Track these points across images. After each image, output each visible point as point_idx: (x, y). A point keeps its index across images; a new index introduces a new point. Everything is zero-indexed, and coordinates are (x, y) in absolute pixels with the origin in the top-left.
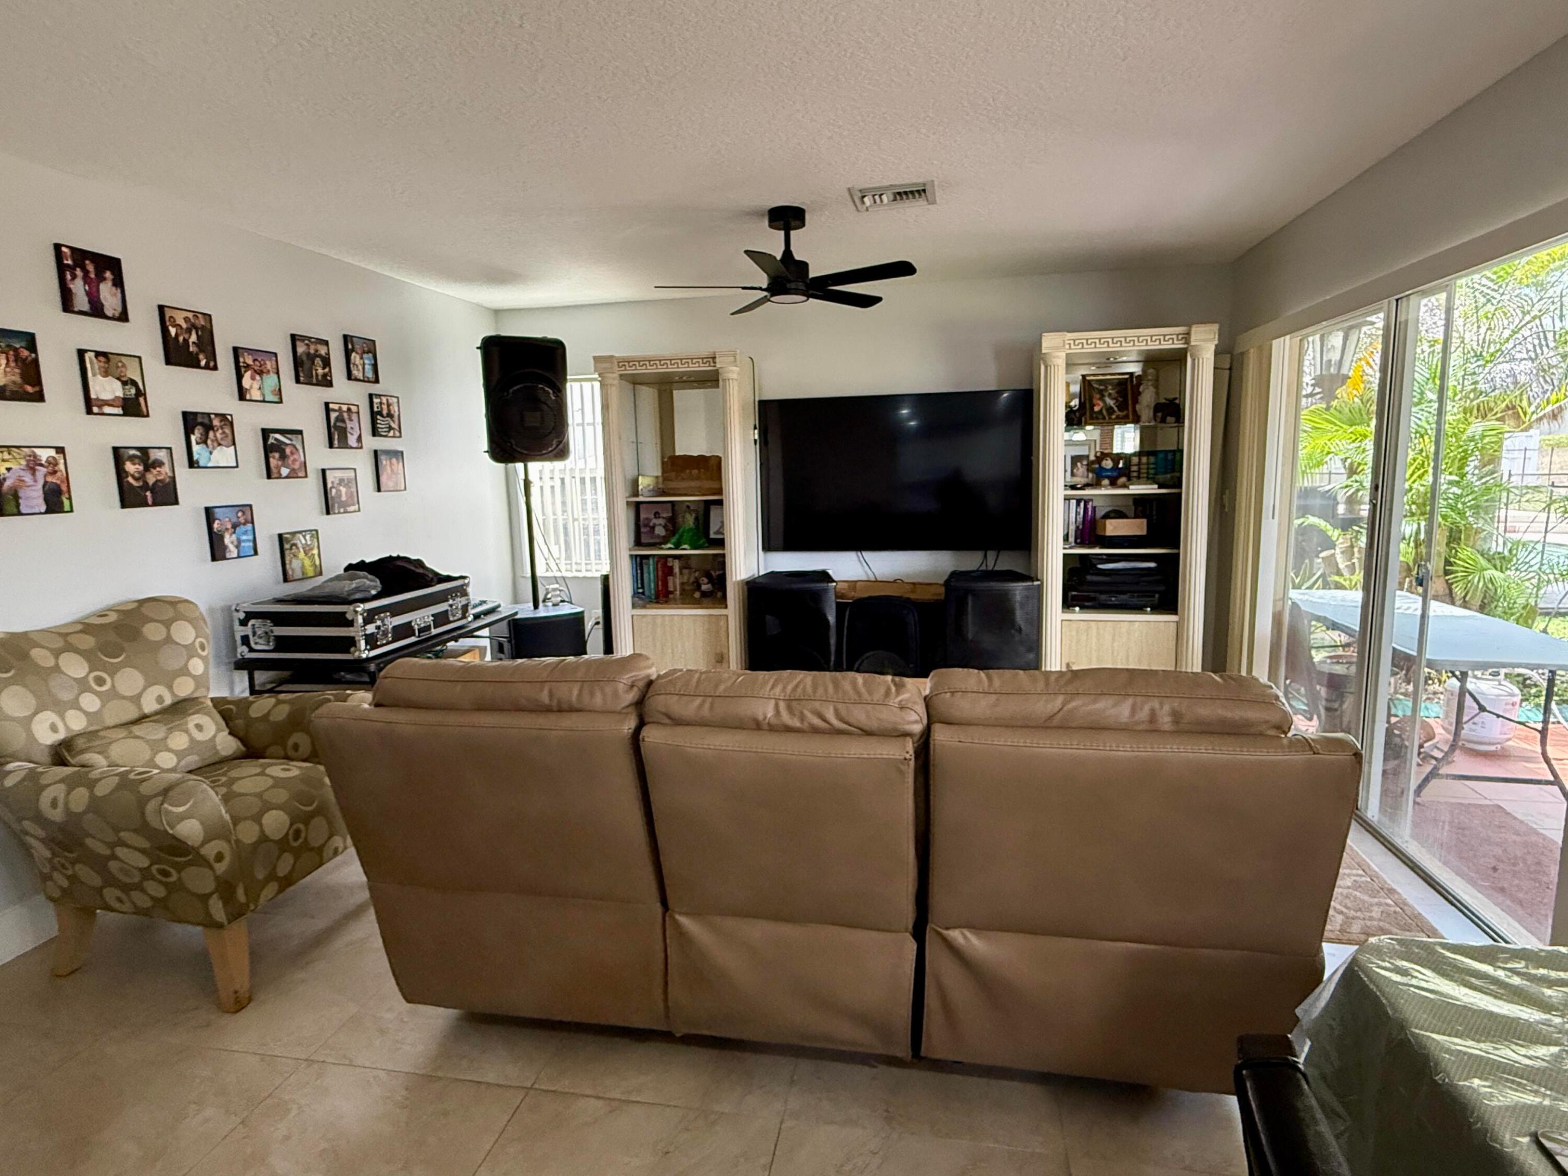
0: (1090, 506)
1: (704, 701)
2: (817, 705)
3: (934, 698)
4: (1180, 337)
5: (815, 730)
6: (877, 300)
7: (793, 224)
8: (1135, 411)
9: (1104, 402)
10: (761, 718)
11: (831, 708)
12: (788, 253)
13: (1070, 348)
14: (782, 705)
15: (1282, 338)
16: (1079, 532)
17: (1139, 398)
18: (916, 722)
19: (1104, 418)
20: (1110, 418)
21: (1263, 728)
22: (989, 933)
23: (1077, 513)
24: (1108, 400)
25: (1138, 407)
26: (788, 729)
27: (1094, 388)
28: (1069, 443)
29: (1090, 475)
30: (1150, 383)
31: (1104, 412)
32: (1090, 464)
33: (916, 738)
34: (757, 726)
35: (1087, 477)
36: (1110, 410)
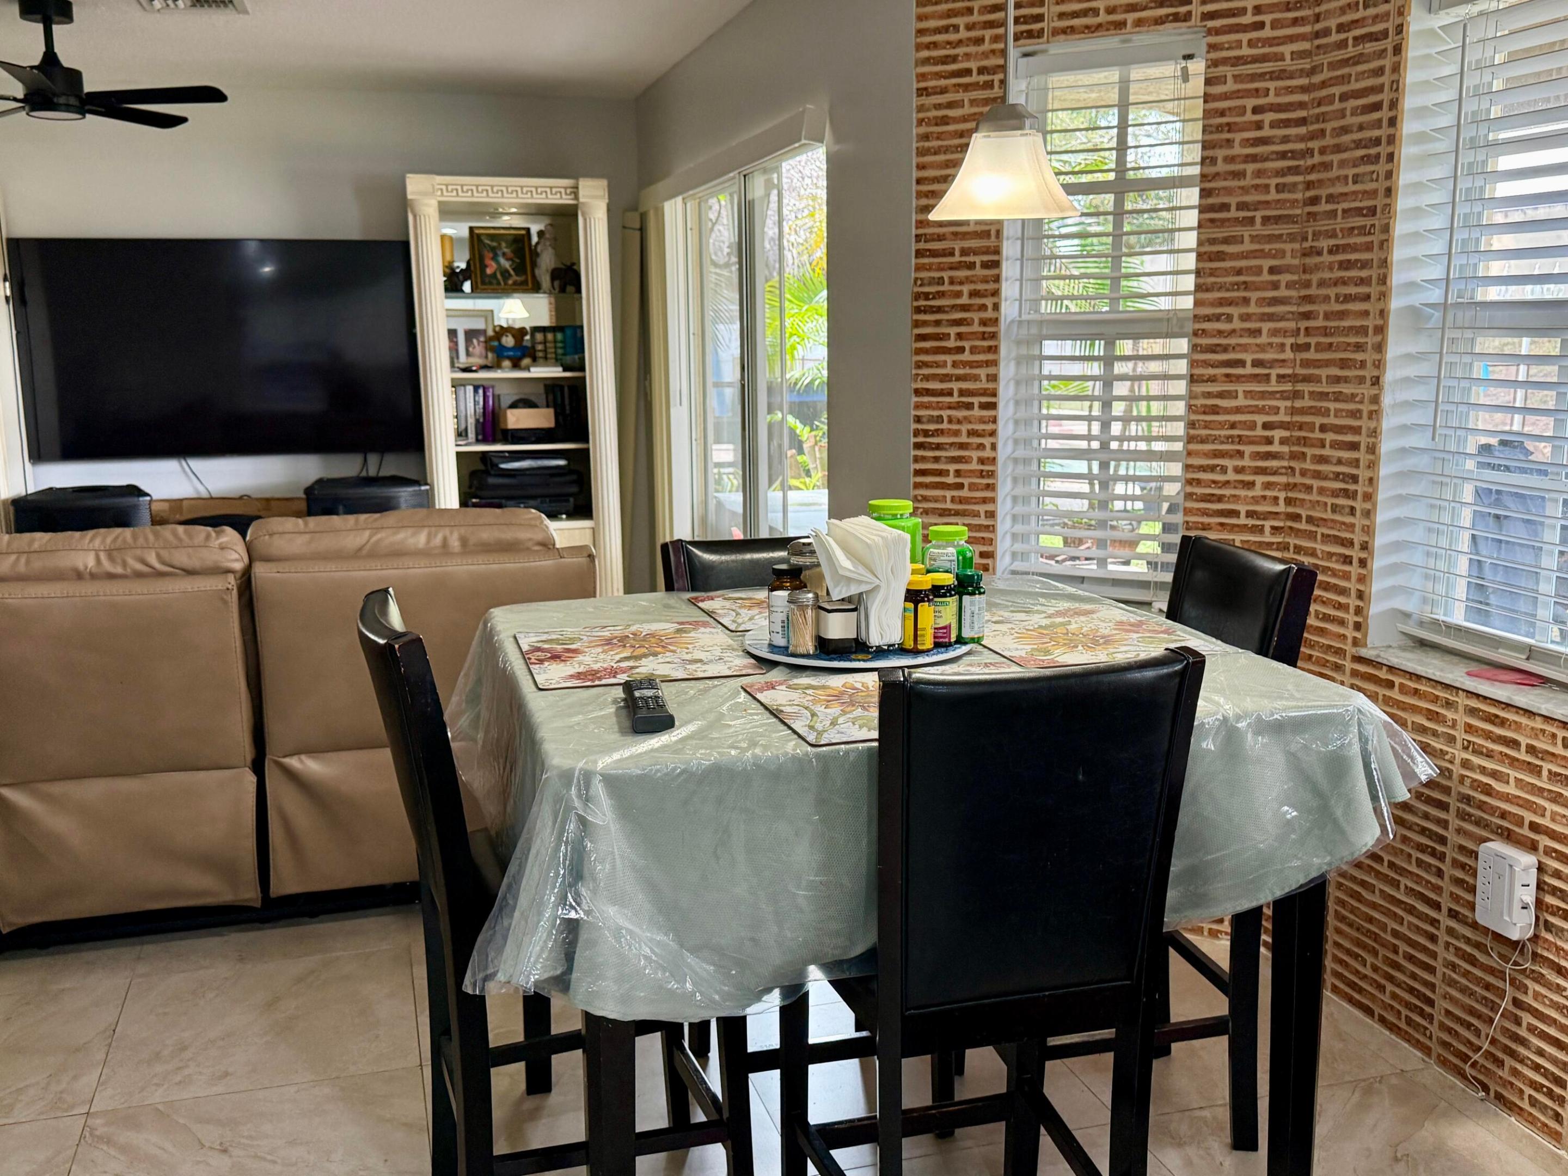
0: (490, 394)
1: (18, 559)
2: (138, 552)
3: (255, 542)
4: (568, 191)
5: (139, 575)
6: (182, 120)
7: (56, 18)
8: (534, 276)
9: (498, 263)
10: (81, 567)
11: (154, 555)
12: (50, 57)
13: (442, 195)
14: (103, 556)
15: (673, 201)
16: (480, 427)
17: (538, 260)
18: (237, 560)
19: (499, 284)
20: (506, 284)
21: (530, 544)
22: (321, 755)
23: (476, 403)
24: (502, 261)
25: (537, 272)
26: (111, 576)
27: (484, 244)
28: (451, 313)
29: (490, 355)
30: (548, 243)
31: (499, 276)
32: (488, 340)
33: (238, 575)
34: (79, 576)
35: (486, 357)
36: (506, 274)
